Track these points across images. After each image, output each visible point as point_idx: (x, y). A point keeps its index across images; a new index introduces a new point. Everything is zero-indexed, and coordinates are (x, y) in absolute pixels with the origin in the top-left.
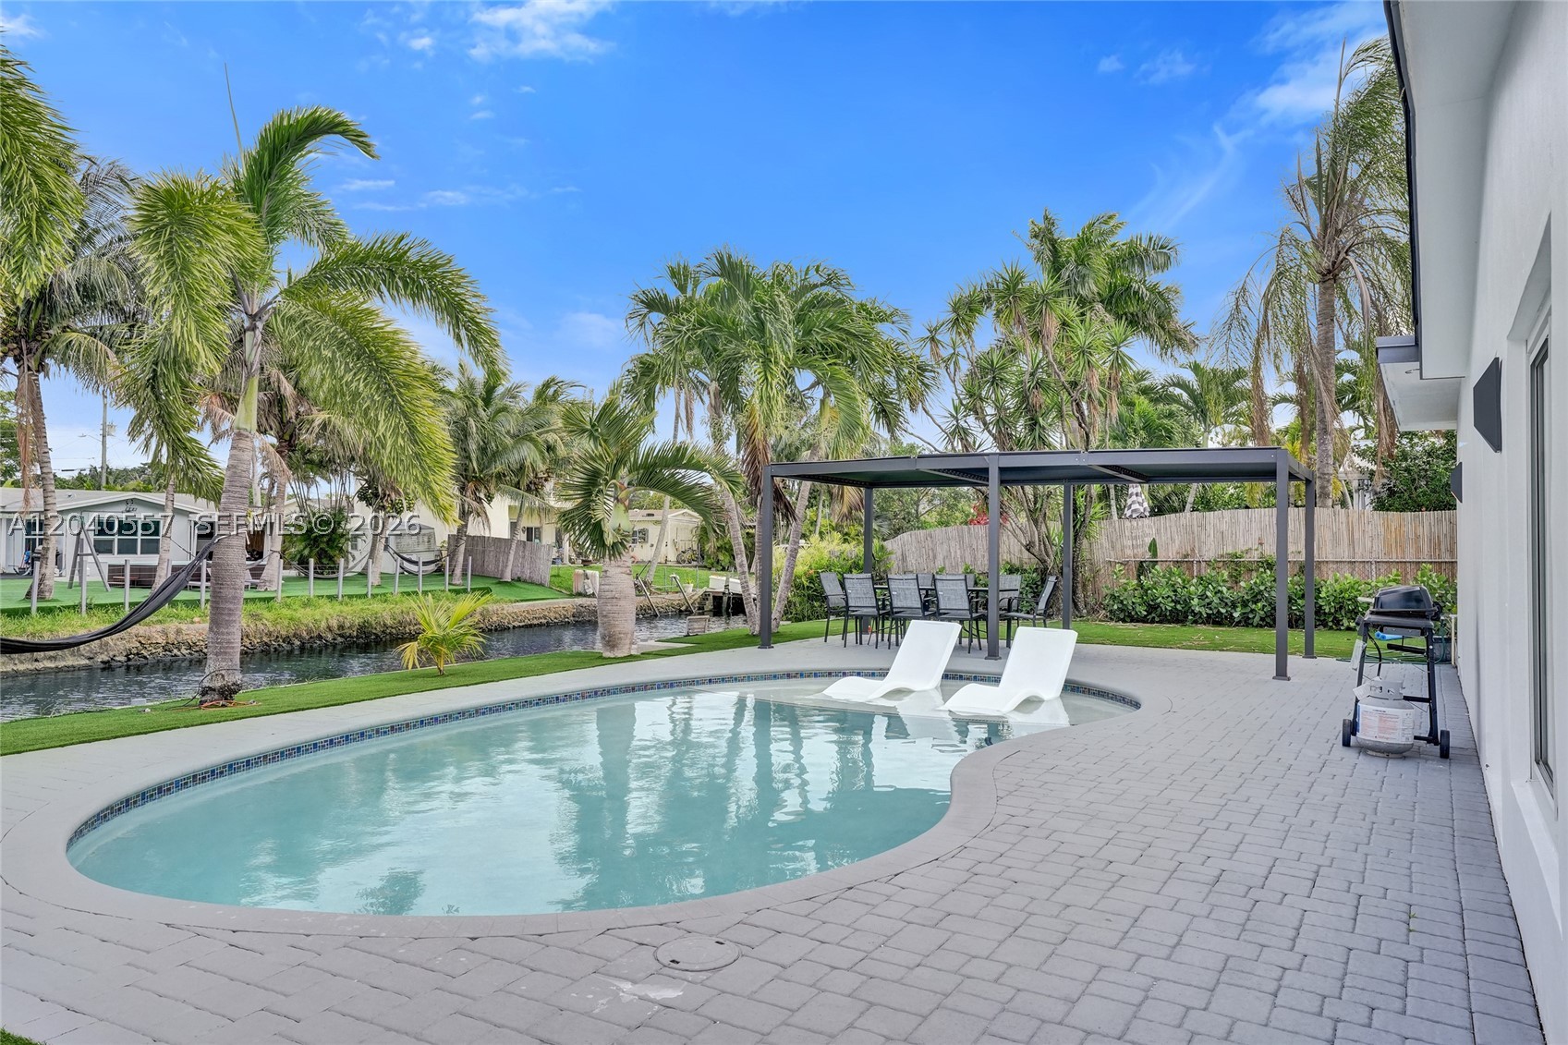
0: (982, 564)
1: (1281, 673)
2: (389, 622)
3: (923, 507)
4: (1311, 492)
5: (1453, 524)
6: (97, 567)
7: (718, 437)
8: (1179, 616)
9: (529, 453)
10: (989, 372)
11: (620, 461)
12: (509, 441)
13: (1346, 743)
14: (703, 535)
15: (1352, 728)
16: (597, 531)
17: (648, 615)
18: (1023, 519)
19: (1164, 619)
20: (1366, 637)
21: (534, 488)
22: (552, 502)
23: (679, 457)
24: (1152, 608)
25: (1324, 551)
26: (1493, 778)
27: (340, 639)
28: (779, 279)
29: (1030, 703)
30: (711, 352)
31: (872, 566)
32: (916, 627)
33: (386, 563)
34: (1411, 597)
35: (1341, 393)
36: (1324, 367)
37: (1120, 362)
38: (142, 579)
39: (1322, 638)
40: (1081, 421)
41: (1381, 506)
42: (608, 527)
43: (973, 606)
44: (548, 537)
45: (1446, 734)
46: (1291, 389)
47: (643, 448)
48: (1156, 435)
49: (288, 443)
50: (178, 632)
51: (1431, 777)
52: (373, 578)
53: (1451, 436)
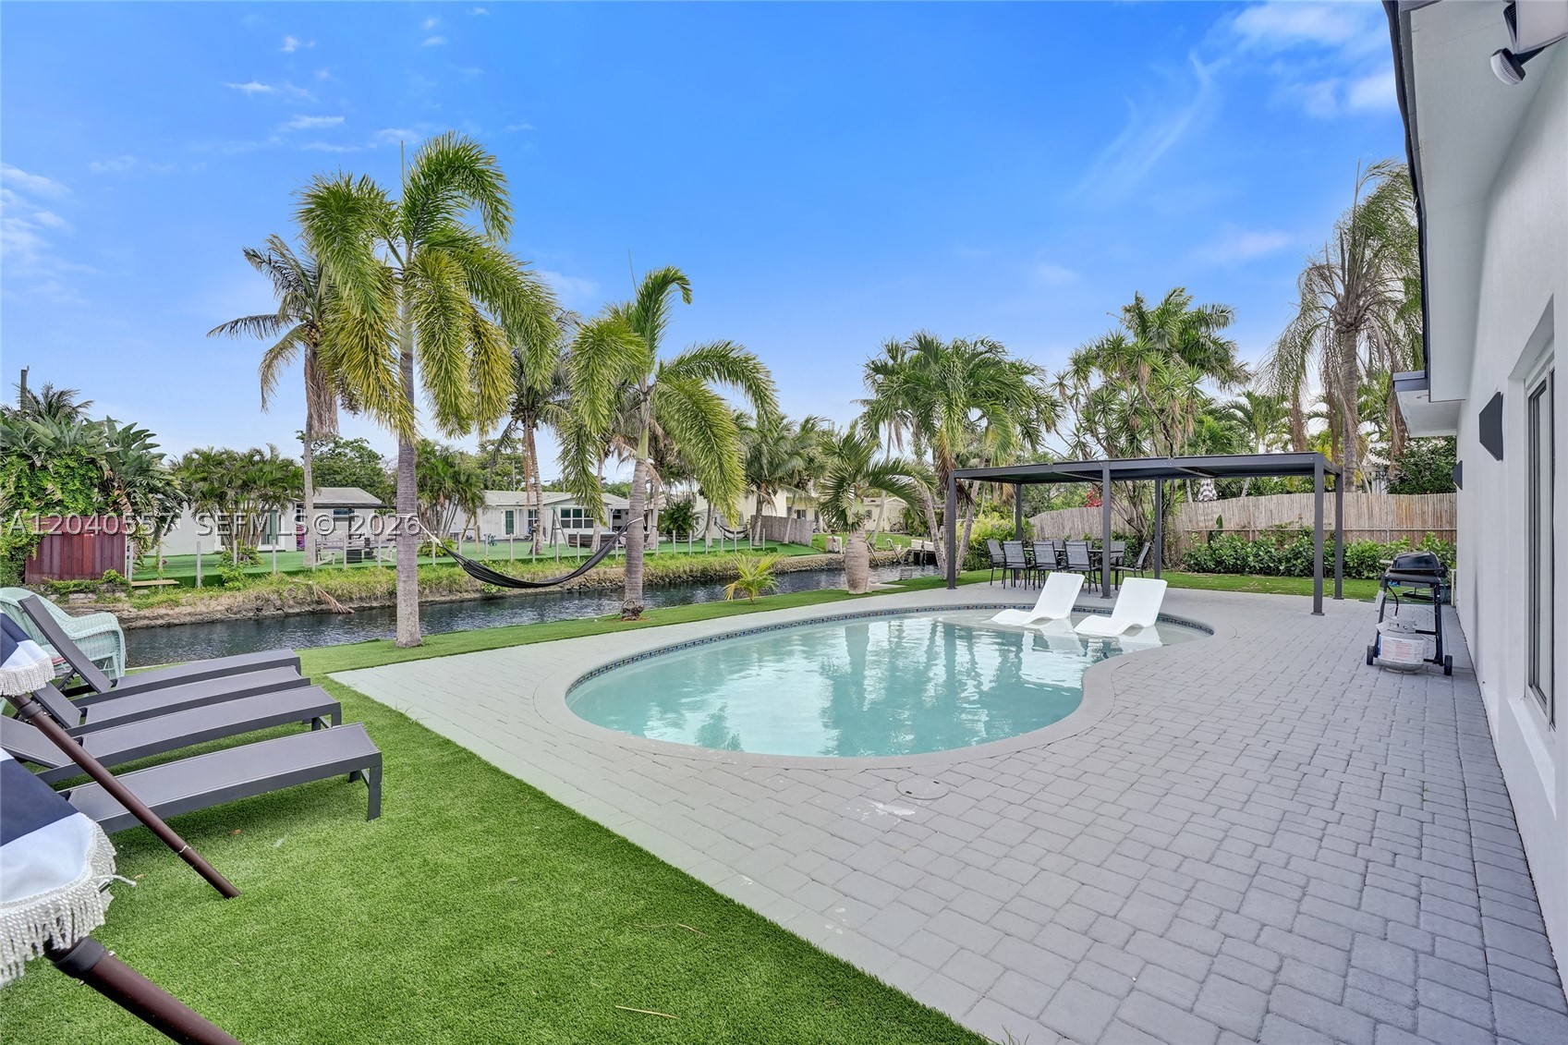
0: (1097, 532)
1: (1318, 610)
2: (718, 568)
3: (1053, 493)
4: (1338, 482)
5: (1453, 503)
6: (563, 535)
7: (919, 453)
8: (1239, 568)
9: (798, 463)
10: (1098, 404)
11: (858, 471)
12: (786, 457)
13: (1370, 663)
14: (907, 514)
15: (1375, 651)
16: (842, 515)
17: (874, 565)
18: (1126, 503)
19: (1228, 571)
20: (1386, 587)
21: (801, 485)
22: (814, 495)
23: (895, 468)
24: (1219, 563)
25: (1350, 523)
26: (1490, 693)
27: (691, 578)
28: (957, 349)
29: (1134, 629)
30: (913, 399)
31: (1021, 535)
32: (1053, 577)
33: (715, 533)
34: (1420, 560)
35: (1360, 410)
36: (1348, 392)
37: (1194, 394)
38: (586, 542)
39: (1348, 585)
40: (1167, 436)
41: (1393, 490)
42: (850, 514)
43: (1092, 562)
44: (810, 516)
45: (1449, 658)
46: (1323, 407)
47: (872, 462)
48: (1218, 442)
49: (660, 462)
50: (605, 573)
51: (1438, 689)
52: (709, 542)
53: (1452, 441)
